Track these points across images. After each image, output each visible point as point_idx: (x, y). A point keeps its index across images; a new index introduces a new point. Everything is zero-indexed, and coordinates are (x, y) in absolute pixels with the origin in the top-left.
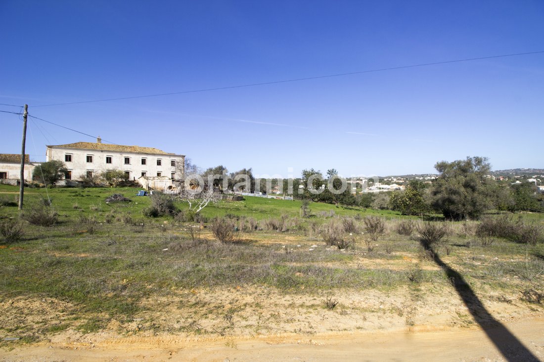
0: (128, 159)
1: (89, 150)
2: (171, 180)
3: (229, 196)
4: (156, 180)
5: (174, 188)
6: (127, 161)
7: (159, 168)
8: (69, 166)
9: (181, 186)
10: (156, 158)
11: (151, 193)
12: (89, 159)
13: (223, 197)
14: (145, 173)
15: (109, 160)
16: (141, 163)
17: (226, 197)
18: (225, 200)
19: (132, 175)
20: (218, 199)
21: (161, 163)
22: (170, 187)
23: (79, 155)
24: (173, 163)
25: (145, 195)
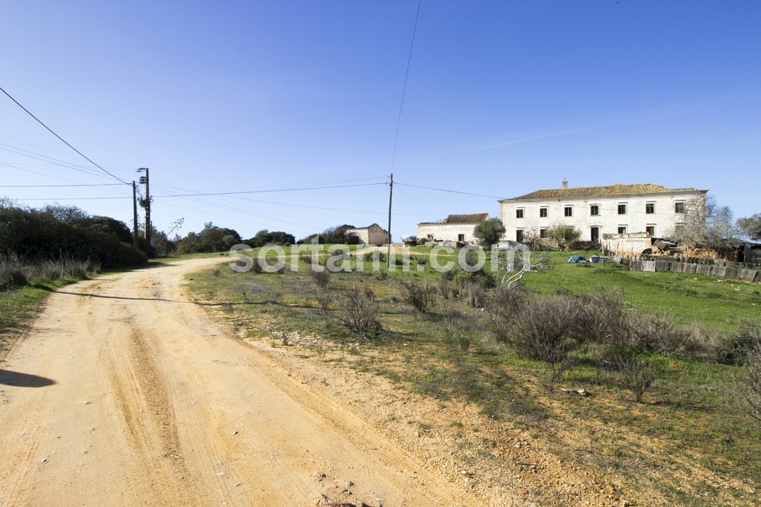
0: (597, 207)
1: (543, 201)
2: (650, 239)
3: (743, 270)
4: (621, 239)
5: (655, 253)
6: (595, 210)
7: (650, 219)
8: (520, 223)
9: (669, 249)
10: (644, 201)
11: (591, 260)
12: (543, 213)
13: (729, 271)
14: (625, 228)
15: (568, 212)
16: (617, 212)
17: (737, 273)
18: (734, 278)
19: (601, 232)
20: (714, 275)
21: (655, 209)
22: (648, 251)
23: (532, 209)
24: (679, 206)
25: (577, 262)
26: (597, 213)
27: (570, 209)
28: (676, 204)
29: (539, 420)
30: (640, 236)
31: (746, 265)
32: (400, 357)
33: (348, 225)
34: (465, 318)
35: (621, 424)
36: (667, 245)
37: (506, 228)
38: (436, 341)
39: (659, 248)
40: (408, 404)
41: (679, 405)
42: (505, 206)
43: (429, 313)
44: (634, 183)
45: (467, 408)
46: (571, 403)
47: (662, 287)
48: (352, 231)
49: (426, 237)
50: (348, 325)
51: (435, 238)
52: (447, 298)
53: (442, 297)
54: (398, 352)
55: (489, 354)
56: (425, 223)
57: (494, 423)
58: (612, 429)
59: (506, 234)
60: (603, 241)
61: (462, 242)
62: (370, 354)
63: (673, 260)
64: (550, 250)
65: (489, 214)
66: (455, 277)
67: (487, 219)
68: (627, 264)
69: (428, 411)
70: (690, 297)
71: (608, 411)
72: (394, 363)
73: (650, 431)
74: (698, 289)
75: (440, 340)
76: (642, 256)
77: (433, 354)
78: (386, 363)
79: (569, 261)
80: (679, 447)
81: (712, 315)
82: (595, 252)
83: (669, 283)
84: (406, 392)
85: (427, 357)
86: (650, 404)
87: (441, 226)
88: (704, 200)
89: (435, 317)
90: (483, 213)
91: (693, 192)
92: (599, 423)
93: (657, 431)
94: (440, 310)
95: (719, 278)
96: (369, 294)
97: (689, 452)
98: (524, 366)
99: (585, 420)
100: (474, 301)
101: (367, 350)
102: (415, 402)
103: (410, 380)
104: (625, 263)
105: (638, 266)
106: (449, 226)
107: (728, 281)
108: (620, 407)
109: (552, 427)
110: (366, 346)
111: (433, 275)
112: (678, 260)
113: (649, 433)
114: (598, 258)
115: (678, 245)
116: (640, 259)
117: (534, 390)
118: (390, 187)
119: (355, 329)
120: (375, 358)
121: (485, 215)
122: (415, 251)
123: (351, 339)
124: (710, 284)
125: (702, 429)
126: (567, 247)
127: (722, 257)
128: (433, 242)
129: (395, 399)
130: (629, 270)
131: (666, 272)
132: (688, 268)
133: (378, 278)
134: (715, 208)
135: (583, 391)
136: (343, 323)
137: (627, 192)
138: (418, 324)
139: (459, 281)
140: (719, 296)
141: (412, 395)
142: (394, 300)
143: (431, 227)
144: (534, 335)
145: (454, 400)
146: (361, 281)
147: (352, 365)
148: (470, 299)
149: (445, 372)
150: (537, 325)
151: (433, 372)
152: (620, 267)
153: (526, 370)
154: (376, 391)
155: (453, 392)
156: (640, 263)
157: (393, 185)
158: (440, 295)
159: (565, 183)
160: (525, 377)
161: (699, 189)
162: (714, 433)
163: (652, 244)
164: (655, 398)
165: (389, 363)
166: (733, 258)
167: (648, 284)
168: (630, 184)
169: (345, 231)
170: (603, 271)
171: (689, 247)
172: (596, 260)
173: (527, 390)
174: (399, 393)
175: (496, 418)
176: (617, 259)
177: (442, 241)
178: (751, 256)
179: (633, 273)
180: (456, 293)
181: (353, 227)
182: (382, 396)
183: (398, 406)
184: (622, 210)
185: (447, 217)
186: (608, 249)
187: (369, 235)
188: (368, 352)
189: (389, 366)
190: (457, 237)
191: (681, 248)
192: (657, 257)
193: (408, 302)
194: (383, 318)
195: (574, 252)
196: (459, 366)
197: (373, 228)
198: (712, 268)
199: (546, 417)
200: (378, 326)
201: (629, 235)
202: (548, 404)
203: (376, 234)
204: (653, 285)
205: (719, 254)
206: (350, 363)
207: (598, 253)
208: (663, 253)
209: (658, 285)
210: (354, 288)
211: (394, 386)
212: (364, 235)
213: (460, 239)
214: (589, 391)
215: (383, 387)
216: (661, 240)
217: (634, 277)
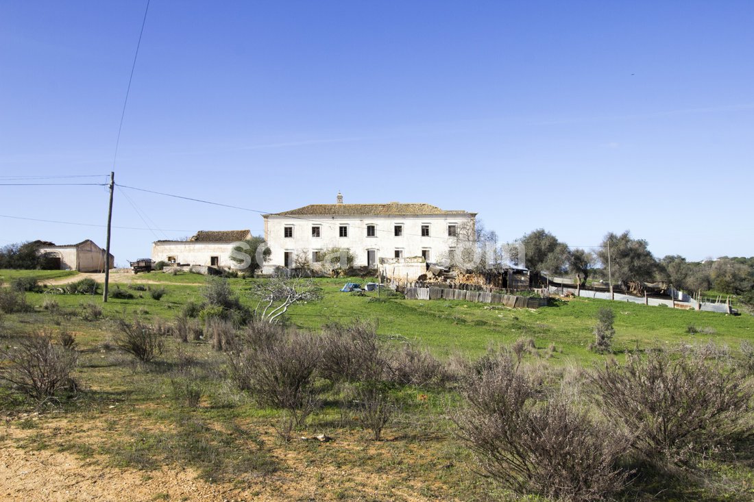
0: (373, 227)
1: (315, 218)
2: (425, 264)
3: (506, 296)
4: (397, 264)
5: (430, 279)
6: (371, 231)
7: (426, 242)
8: (289, 244)
9: (443, 275)
10: (420, 222)
11: (366, 288)
12: (316, 231)
13: (494, 297)
14: (402, 251)
15: (343, 232)
16: (394, 234)
17: (501, 298)
18: (498, 304)
19: (378, 255)
20: (482, 302)
21: (429, 231)
22: (423, 277)
23: (302, 227)
24: (452, 229)
25: (352, 290)
26: (373, 234)
27: (345, 228)
28: (449, 227)
29: (265, 475)
30: (415, 260)
31: (509, 291)
32: (99, 424)
33: (43, 240)
34: (203, 365)
35: (354, 466)
36: (441, 270)
37: (271, 249)
38: (158, 398)
39: (434, 274)
40: (99, 482)
41: (414, 437)
42: (271, 222)
43: (156, 363)
44: (410, 202)
45: (182, 475)
46: (308, 451)
47: (434, 316)
48: (49, 250)
49: (166, 260)
50: (23, 388)
51: (177, 262)
52: (185, 340)
53: (179, 340)
54: (99, 417)
55: (223, 407)
56: (164, 241)
57: (211, 487)
58: (343, 473)
59: (272, 257)
60: (380, 265)
61: (215, 267)
62: (54, 424)
63: (445, 286)
64: (322, 276)
65: (251, 232)
66: (200, 314)
67: (249, 237)
68: (403, 292)
69: (126, 486)
70: (459, 326)
71: (344, 454)
72: (89, 433)
73: (380, 468)
74: (468, 317)
75: (164, 396)
76: (417, 282)
77: (150, 415)
78: (78, 434)
79: (343, 289)
80: (403, 479)
81: (477, 344)
82: (371, 278)
83: (441, 311)
84: (99, 468)
85: (139, 420)
86: (387, 440)
87: (187, 246)
88: (474, 224)
89: (163, 367)
90: (243, 230)
91: (463, 215)
92: (332, 468)
93: (387, 467)
94: (172, 356)
95: (486, 304)
96: (68, 342)
97: (412, 483)
98: (264, 416)
99: (318, 467)
100: (220, 342)
101: (50, 420)
102: (110, 478)
103: (107, 452)
104: (401, 291)
105: (413, 293)
106: (198, 246)
107: (493, 308)
108: (358, 448)
109: (278, 480)
110: (49, 416)
111: (172, 311)
112: (451, 286)
113: (380, 470)
114: (374, 285)
115: (451, 270)
116: (415, 286)
117: (269, 441)
118: (110, 190)
119: (34, 393)
120: (60, 429)
121: (245, 233)
122: (149, 279)
123: (26, 407)
124: (478, 312)
125: (429, 458)
126: (342, 273)
127: (489, 283)
128: (175, 267)
129: (80, 479)
130: (404, 298)
131: (439, 299)
132: (459, 295)
133: (86, 319)
134: (483, 232)
135: (323, 436)
136: (15, 385)
137: (403, 211)
138: (136, 378)
139: (206, 318)
140: (485, 323)
141: (107, 470)
142: (107, 347)
143: (173, 247)
144: (276, 378)
145: (165, 468)
146: (58, 324)
147: (22, 443)
148: (215, 341)
149: (161, 435)
150: (281, 365)
151: (143, 437)
152: (396, 295)
153: (265, 421)
154: (53, 473)
155: (167, 458)
156: (415, 290)
157: (115, 186)
158: (177, 337)
159: (340, 198)
160: (261, 430)
161: (470, 212)
162: (439, 461)
163: (427, 269)
164: (394, 434)
165: (82, 434)
166: (498, 284)
167: (422, 314)
168: (406, 203)
169: (36, 250)
170: (378, 300)
171: (461, 273)
172: (372, 288)
173: (262, 443)
174: (89, 471)
175: (214, 481)
176: (393, 287)
177: (188, 265)
178: (512, 280)
179: (408, 302)
180: (198, 334)
181: (51, 245)
182: (62, 477)
183: (84, 488)
184: (398, 231)
185: (195, 234)
186: (385, 275)
187: (78, 257)
188: (52, 422)
189: (79, 437)
190: (209, 260)
191: (454, 273)
192: (431, 283)
193: (125, 349)
194: (84, 375)
195: (349, 279)
196: (181, 425)
197: (84, 246)
198: (480, 294)
199: (275, 470)
200: (73, 385)
201: (405, 259)
202: (282, 457)
203: (89, 255)
204: (427, 314)
205: (486, 279)
206: (18, 440)
207: (375, 280)
208: (437, 279)
209: (431, 314)
210: (43, 334)
211: (82, 463)
212: (70, 258)
213: (213, 263)
214: (330, 436)
215: (66, 466)
216: (435, 265)
217: (409, 306)
